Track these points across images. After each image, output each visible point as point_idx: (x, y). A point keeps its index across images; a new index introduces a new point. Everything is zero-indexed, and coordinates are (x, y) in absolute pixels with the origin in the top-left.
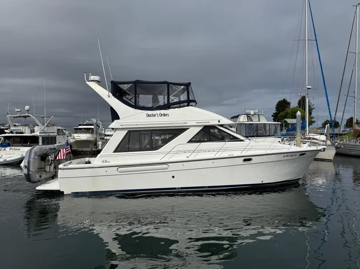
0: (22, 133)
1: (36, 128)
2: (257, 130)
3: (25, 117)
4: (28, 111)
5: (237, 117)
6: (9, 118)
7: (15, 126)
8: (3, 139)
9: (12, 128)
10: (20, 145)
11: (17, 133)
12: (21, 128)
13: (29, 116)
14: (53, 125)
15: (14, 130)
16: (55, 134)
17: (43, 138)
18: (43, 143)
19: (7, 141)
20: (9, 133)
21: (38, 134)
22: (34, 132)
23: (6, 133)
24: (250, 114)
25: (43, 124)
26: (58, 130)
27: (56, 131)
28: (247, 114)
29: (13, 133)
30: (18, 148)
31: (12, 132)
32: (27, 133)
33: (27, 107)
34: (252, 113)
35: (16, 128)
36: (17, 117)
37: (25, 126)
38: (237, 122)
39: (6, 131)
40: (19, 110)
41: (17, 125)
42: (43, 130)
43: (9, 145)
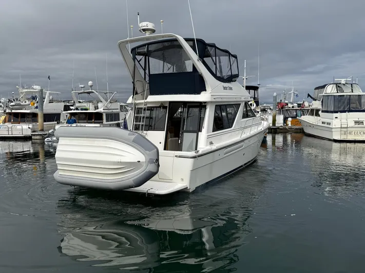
0: (87, 110)
1: (100, 105)
2: (349, 103)
3: (89, 93)
4: (91, 86)
5: (324, 87)
6: (73, 95)
7: (80, 102)
8: (69, 115)
9: (77, 105)
10: (86, 121)
11: (82, 109)
12: (85, 105)
13: (93, 92)
14: (116, 101)
15: (80, 107)
16: (119, 110)
17: (107, 115)
18: (107, 120)
19: (73, 118)
20: (74, 110)
21: (102, 111)
22: (98, 109)
23: (71, 110)
24: (340, 84)
25: (106, 100)
26: (121, 106)
27: (119, 107)
28: (336, 84)
29: (79, 110)
30: (84, 125)
31: (77, 109)
32: (92, 110)
33: (90, 83)
34: (343, 81)
35: (81, 105)
36: (81, 93)
37: (90, 102)
38: (324, 94)
39: (71, 108)
40: (82, 86)
41: (81, 101)
42: (106, 107)
43: (75, 122)
